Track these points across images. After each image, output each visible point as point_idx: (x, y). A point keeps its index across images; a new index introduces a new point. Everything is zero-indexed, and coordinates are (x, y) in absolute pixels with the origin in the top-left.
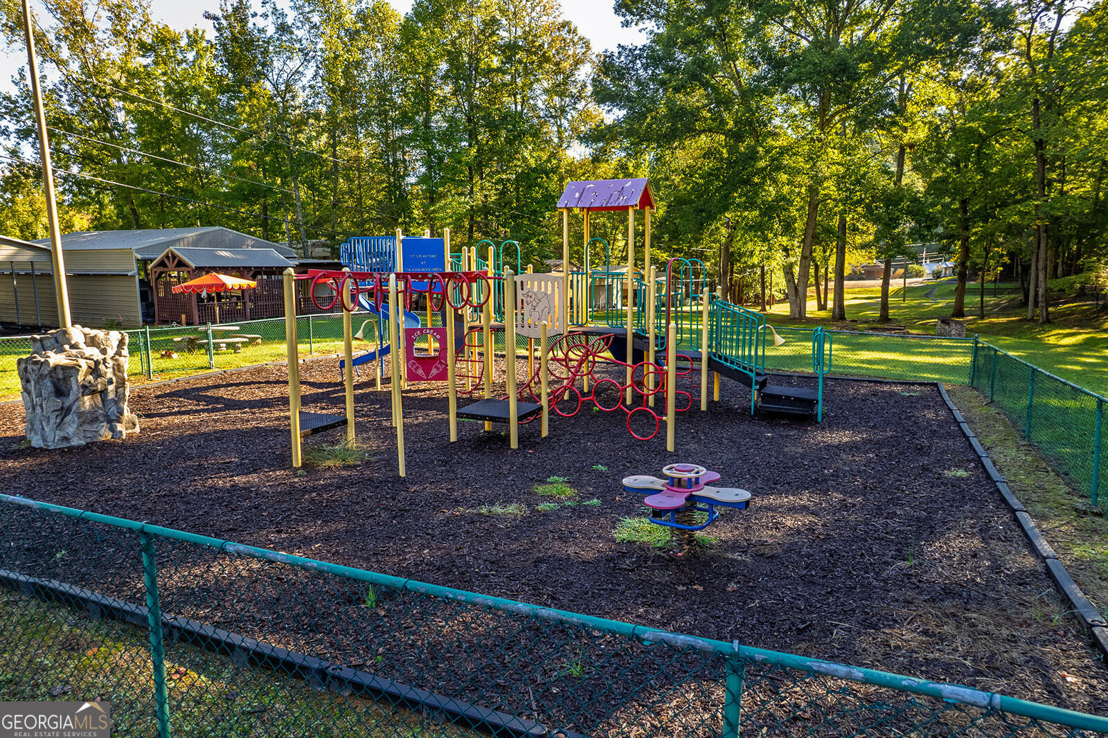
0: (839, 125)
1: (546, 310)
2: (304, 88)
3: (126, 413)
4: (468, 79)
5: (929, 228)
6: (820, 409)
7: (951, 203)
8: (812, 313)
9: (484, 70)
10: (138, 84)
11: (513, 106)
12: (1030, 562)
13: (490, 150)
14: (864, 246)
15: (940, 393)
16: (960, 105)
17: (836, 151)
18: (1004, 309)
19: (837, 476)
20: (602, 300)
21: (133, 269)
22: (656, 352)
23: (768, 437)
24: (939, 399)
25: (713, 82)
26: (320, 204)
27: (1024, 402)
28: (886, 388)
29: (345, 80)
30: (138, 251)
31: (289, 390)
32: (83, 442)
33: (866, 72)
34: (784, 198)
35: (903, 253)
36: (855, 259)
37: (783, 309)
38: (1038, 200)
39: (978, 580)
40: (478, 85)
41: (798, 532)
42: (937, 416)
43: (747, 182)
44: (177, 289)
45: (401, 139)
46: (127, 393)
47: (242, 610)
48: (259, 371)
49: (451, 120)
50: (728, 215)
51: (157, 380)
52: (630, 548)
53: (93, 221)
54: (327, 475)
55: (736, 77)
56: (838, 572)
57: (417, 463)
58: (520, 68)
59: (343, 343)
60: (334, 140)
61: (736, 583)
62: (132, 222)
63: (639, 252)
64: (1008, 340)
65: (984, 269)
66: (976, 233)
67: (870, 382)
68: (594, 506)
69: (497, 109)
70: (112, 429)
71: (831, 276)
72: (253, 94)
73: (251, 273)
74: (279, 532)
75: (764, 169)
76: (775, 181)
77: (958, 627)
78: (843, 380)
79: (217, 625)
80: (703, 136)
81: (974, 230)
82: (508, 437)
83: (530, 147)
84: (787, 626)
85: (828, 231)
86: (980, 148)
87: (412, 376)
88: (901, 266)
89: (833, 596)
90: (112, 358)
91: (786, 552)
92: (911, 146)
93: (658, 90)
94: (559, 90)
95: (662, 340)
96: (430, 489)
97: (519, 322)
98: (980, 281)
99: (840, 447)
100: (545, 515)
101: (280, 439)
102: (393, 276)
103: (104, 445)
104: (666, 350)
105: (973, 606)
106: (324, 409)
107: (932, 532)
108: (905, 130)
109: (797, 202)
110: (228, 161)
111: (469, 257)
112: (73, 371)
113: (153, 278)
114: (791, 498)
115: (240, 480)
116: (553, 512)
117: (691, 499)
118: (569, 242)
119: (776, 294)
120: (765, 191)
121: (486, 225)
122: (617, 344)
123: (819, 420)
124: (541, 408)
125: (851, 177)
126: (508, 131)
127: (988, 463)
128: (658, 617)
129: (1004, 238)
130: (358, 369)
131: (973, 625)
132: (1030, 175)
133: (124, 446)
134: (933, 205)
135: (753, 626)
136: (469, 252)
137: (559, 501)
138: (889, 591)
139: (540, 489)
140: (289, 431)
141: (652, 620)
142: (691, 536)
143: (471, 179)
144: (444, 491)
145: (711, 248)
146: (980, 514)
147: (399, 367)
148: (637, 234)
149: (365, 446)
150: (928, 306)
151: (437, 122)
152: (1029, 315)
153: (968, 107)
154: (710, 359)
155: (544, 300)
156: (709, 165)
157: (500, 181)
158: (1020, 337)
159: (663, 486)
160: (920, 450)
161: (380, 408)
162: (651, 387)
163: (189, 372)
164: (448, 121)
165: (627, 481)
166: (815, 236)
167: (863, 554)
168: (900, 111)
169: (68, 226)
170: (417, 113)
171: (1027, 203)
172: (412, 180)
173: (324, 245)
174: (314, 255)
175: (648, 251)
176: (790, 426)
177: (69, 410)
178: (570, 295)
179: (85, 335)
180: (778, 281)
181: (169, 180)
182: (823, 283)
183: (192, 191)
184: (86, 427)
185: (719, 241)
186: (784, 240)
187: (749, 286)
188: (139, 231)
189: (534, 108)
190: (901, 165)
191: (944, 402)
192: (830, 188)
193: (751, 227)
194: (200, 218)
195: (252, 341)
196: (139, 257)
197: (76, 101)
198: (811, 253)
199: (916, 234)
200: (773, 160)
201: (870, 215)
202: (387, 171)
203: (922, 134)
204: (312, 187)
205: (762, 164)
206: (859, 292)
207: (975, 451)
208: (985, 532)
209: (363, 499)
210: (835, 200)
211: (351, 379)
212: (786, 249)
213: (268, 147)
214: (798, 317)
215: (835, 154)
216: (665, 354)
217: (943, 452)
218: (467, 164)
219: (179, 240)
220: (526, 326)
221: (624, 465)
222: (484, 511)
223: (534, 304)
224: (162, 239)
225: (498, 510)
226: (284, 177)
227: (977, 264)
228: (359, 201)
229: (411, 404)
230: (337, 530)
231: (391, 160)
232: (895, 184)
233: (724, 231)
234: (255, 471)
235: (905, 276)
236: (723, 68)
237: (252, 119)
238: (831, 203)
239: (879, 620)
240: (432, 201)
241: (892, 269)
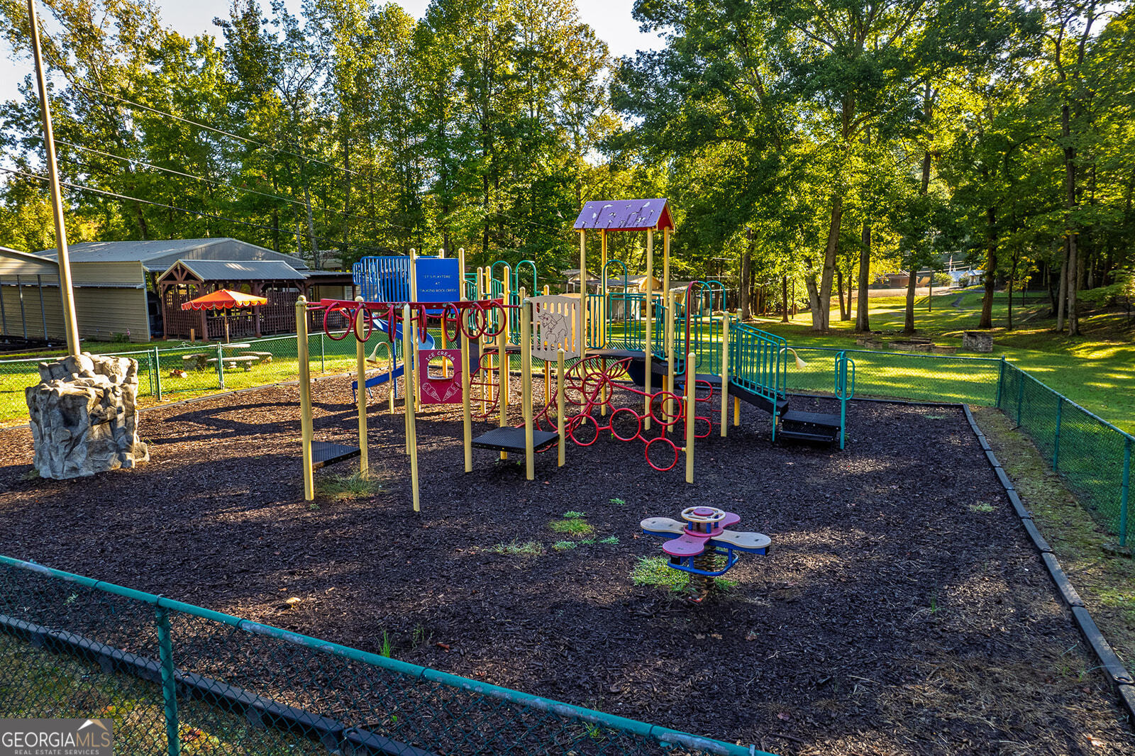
0: (863, 133)
1: (563, 333)
2: (315, 96)
3: (135, 441)
4: (483, 85)
5: (955, 238)
6: (842, 435)
7: (977, 212)
8: (835, 323)
9: (499, 77)
10: (147, 91)
11: (529, 113)
12: (1055, 609)
13: (506, 158)
14: (889, 256)
15: (965, 416)
16: (987, 110)
17: (860, 159)
18: (1033, 319)
19: (860, 511)
20: (620, 311)
21: (141, 282)
22: (675, 376)
23: (790, 467)
24: (964, 423)
25: (734, 88)
26: (332, 214)
27: (1052, 428)
28: (910, 411)
29: (358, 87)
30: (146, 263)
31: (300, 413)
32: (92, 473)
33: (890, 78)
34: (807, 208)
35: (929, 264)
36: (879, 268)
37: (804, 320)
38: (1067, 209)
39: (1003, 629)
40: (493, 92)
41: (820, 574)
42: (963, 442)
43: (769, 191)
44: (185, 306)
45: (414, 147)
46: (137, 422)
47: (255, 662)
48: (270, 391)
49: (465, 127)
50: (749, 225)
51: (166, 401)
52: (649, 593)
53: (99, 229)
54: (340, 510)
55: (757, 84)
56: (859, 619)
57: (431, 495)
58: (537, 74)
59: (356, 360)
60: (346, 148)
61: (755, 631)
62: (140, 232)
63: (658, 260)
64: (1036, 354)
65: (1013, 277)
66: (1004, 243)
67: (894, 403)
68: (611, 545)
69: (513, 116)
70: (122, 459)
71: (855, 284)
72: (263, 103)
73: (262, 286)
74: (292, 574)
75: (786, 178)
76: (796, 190)
77: (981, 683)
78: (865, 402)
79: (231, 681)
80: (724, 144)
81: (1002, 240)
82: (524, 465)
83: (546, 156)
84: (807, 680)
85: (852, 241)
86: (1007, 155)
87: (426, 399)
88: (927, 275)
89: (854, 646)
90: (121, 386)
91: (807, 596)
92: (937, 154)
93: (677, 96)
94: (576, 96)
95: (681, 364)
96: (445, 525)
97: (536, 344)
98: (1007, 290)
99: (863, 477)
100: (562, 554)
101: (292, 468)
102: (407, 307)
103: (115, 475)
104: (686, 374)
105: (997, 659)
106: (336, 434)
107: (956, 575)
108: (931, 137)
109: (820, 211)
110: (237, 169)
111: (484, 277)
112: (82, 400)
113: (161, 289)
114: (812, 535)
115: (252, 514)
116: (571, 551)
117: (711, 544)
118: (587, 251)
119: (798, 303)
120: (786, 200)
121: (502, 236)
122: (636, 368)
123: (842, 447)
124: (557, 438)
125: (875, 186)
126: (524, 139)
127: (1013, 496)
128: (676, 670)
129: (1033, 247)
130: (372, 391)
131: (997, 681)
132: (1059, 183)
133: (134, 476)
134: (960, 214)
135: (772, 680)
136: (484, 271)
137: (576, 539)
138: (911, 641)
139: (557, 526)
140: (301, 459)
141: (670, 674)
142: (710, 580)
143: (486, 188)
144: (459, 527)
145: (732, 257)
146: (1005, 555)
147: (412, 387)
148: (655, 242)
149: (378, 476)
150: (955, 317)
151: (451, 129)
152: (1059, 327)
153: (996, 113)
154: (730, 384)
155: (561, 322)
156: (730, 173)
157: (516, 190)
158: (1049, 351)
159: (682, 529)
160: (945, 482)
161: (394, 433)
162: (670, 413)
163: (199, 392)
164: (462, 130)
165: (646, 524)
166: (840, 245)
167: (884, 600)
168: (926, 119)
169: (75, 234)
170: (431, 121)
171: (1057, 212)
172: (424, 189)
173: (336, 256)
174: (325, 266)
175: (667, 260)
176: (812, 454)
177: (78, 440)
178: (587, 316)
179: (94, 362)
180: (801, 290)
181: (178, 190)
182: (847, 292)
183: (201, 201)
184: (96, 457)
185: (739, 252)
186: (807, 251)
187: (770, 295)
188: (147, 243)
189: (551, 115)
190: (926, 174)
191: (970, 426)
192: (853, 197)
193: (773, 238)
194: (209, 228)
195: (263, 358)
196: (148, 269)
197: (83, 109)
198: (834, 264)
199: (942, 244)
200: (795, 168)
201: (896, 225)
202: (400, 180)
203: (948, 141)
204: (322, 194)
205: (784, 173)
206: (884, 302)
207: (1000, 482)
208: (1010, 575)
209: (377, 537)
210: (858, 209)
211: (364, 399)
212: (808, 260)
213: (280, 157)
214: (821, 330)
215: (859, 163)
216: (684, 379)
217: (969, 483)
218: (482, 172)
219: (188, 252)
220: (542, 347)
221: (642, 498)
222: (500, 550)
223: (551, 326)
224: (171, 251)
225: (514, 549)
226: (295, 187)
227: (1005, 273)
228: (372, 211)
229: (426, 429)
230: (350, 572)
231: (404, 168)
232: (920, 193)
233: (745, 241)
234: (267, 505)
235: (931, 284)
236: (743, 73)
237: (262, 128)
238: (855, 212)
239: (901, 674)
240: (447, 211)
241: (918, 277)
